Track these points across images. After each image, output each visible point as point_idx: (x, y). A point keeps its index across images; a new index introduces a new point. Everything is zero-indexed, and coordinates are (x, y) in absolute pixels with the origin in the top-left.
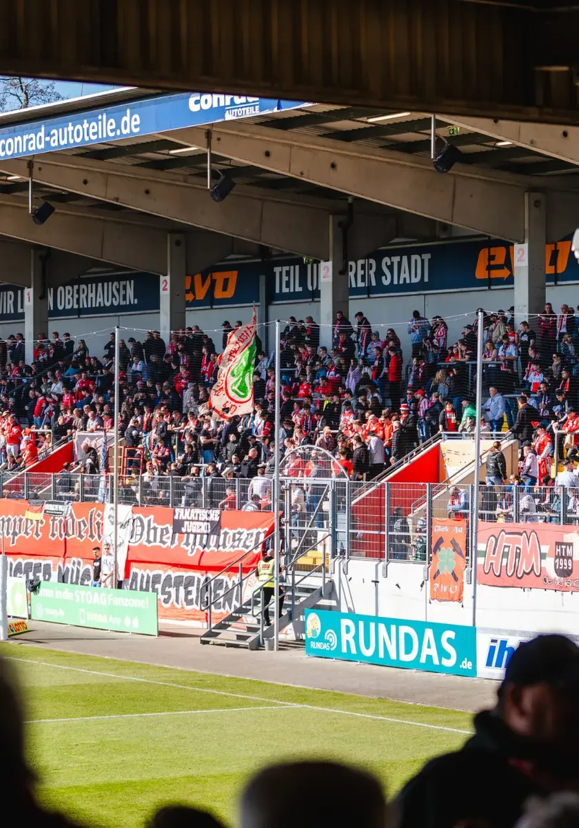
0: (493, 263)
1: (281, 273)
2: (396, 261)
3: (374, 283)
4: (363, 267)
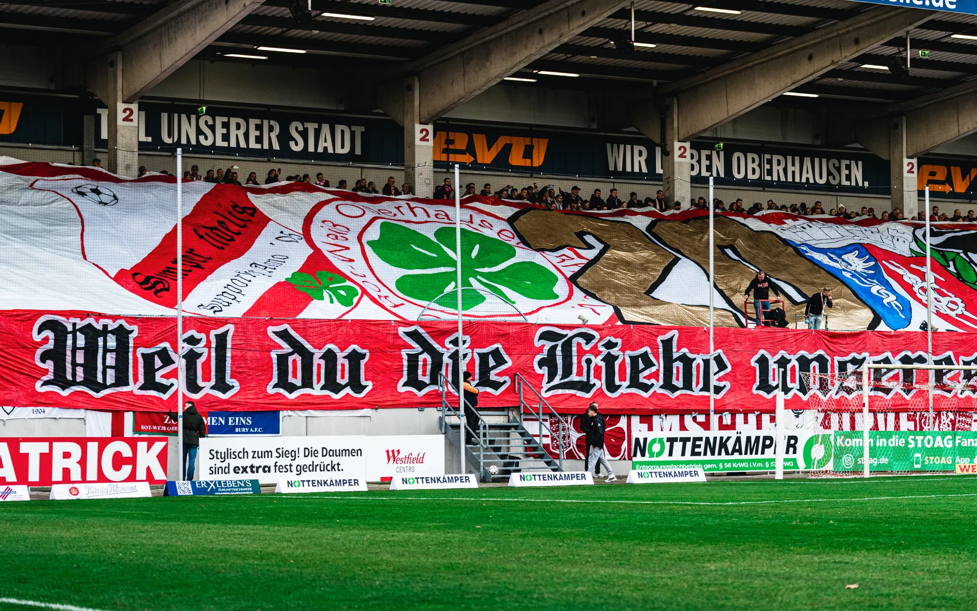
0: (451, 147)
2: (311, 127)
3: (276, 147)
4: (259, 128)
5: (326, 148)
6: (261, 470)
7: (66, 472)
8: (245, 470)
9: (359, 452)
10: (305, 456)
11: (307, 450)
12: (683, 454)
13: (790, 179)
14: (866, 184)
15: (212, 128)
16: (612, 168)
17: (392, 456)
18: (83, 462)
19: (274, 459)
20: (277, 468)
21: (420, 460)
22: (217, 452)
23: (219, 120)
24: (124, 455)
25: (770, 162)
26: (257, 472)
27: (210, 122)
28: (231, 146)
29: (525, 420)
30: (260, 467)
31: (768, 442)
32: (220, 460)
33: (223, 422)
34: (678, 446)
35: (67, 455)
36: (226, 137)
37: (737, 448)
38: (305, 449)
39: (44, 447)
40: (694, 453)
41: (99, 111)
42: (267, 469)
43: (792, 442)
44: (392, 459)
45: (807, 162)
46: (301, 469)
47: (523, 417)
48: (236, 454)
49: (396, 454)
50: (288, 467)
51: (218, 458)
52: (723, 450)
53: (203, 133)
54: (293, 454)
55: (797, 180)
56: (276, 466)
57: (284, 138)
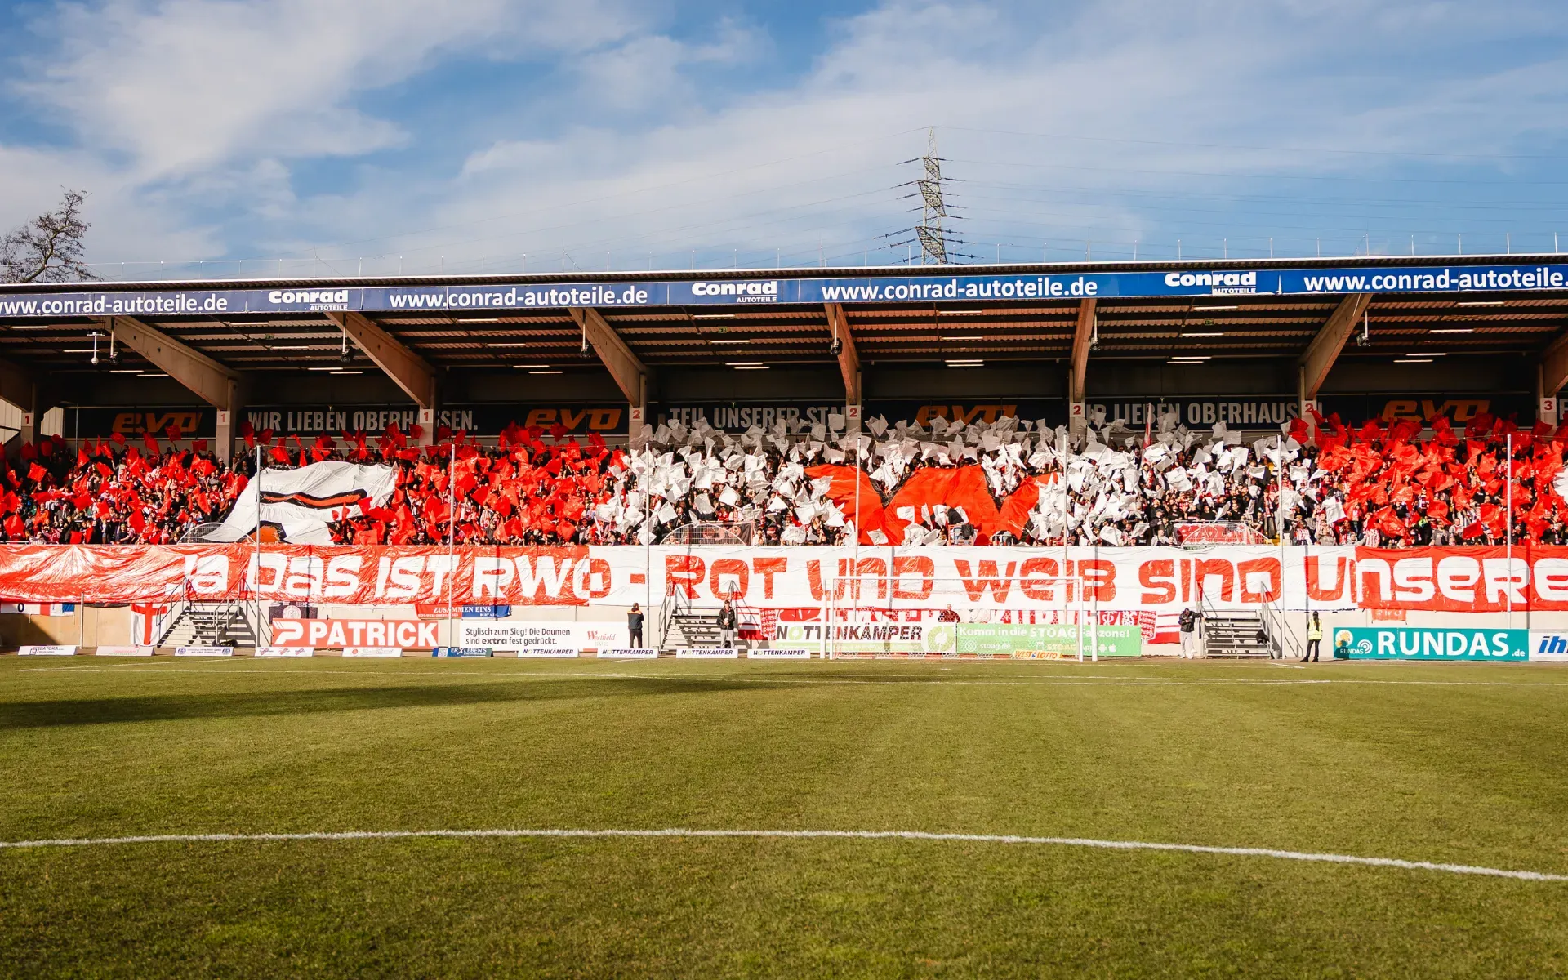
6: (501, 642)
7: (376, 640)
8: (489, 641)
9: (568, 632)
13: (1246, 421)
17: (592, 635)
18: (386, 634)
19: (510, 635)
21: (612, 638)
22: (472, 629)
25: (1225, 409)
26: (498, 643)
35: (376, 630)
38: (531, 629)
42: (504, 642)
44: (593, 637)
45: (1264, 406)
46: (528, 642)
48: (484, 631)
49: (595, 633)
50: (519, 641)
54: (523, 633)
55: (1254, 421)
56: (511, 640)
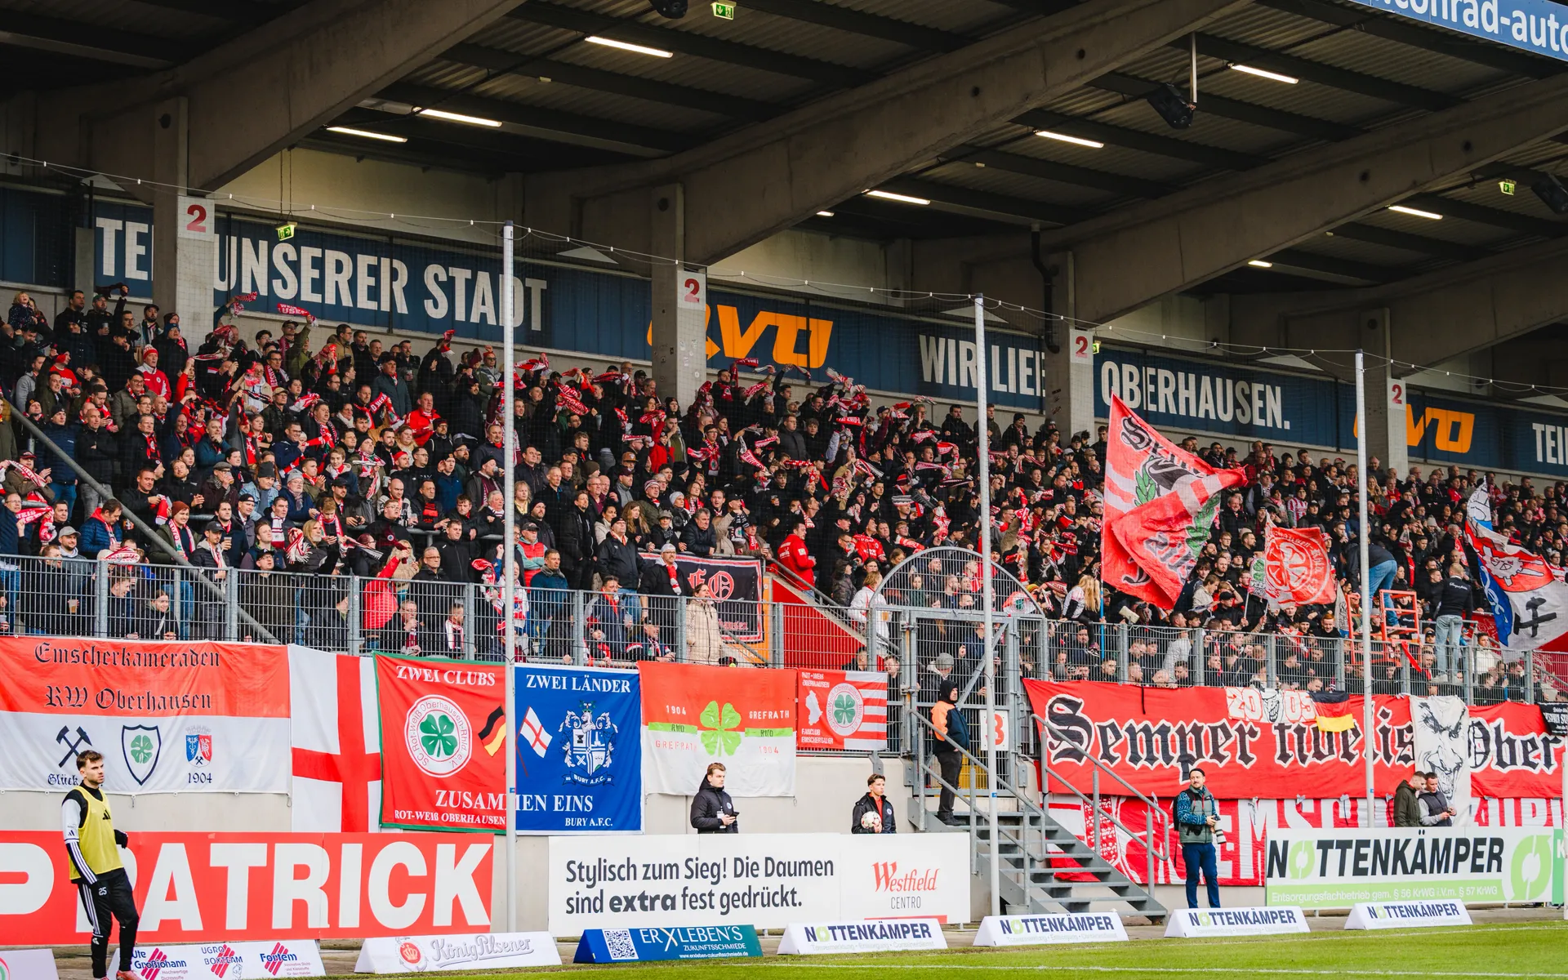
1: (120, 237)
2: (461, 275)
3: (402, 308)
4: (374, 271)
5: (483, 316)
6: (658, 903)
7: (300, 908)
9: (828, 867)
10: (736, 876)
11: (739, 863)
12: (1341, 873)
14: (1287, 425)
15: (295, 267)
16: (927, 378)
17: (884, 875)
18: (332, 887)
19: (683, 882)
20: (687, 899)
22: (581, 867)
23: (309, 253)
24: (411, 873)
25: (1154, 380)
26: (652, 908)
27: (292, 257)
28: (327, 302)
29: (1052, 806)
30: (657, 897)
31: (1462, 850)
32: (586, 882)
33: (544, 806)
34: (1334, 854)
35: (301, 872)
36: (318, 286)
37: (1419, 860)
38: (736, 859)
39: (256, 854)
40: (1359, 872)
41: (101, 222)
42: (669, 902)
43: (1496, 849)
44: (883, 881)
45: (1206, 383)
46: (730, 902)
47: (1049, 800)
48: (615, 870)
49: (890, 869)
50: (706, 899)
51: (582, 880)
52: (1399, 863)
53: (279, 276)
54: (715, 872)
56: (684, 895)
57: (416, 292)
